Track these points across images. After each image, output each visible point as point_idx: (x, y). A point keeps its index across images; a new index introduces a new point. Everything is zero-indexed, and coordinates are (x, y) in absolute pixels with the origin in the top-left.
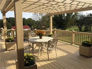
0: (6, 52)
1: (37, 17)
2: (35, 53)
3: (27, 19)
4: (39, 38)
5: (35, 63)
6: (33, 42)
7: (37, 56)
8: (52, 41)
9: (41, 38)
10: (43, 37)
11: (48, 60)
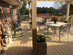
0: (30, 31)
1: (58, 5)
2: (50, 35)
3: (49, 8)
4: (54, 23)
5: (45, 42)
6: (49, 26)
7: (51, 37)
8: (64, 26)
9: (55, 23)
10: (57, 23)
11: (60, 42)
